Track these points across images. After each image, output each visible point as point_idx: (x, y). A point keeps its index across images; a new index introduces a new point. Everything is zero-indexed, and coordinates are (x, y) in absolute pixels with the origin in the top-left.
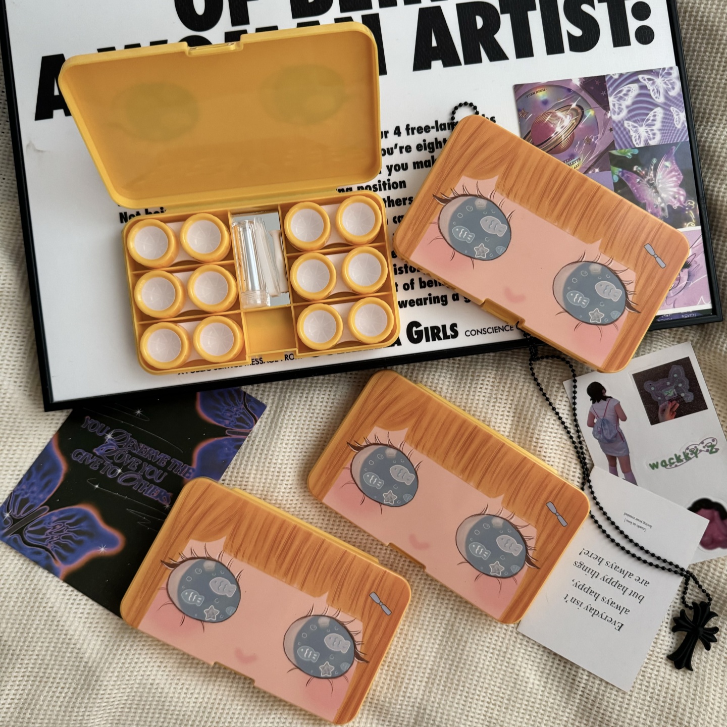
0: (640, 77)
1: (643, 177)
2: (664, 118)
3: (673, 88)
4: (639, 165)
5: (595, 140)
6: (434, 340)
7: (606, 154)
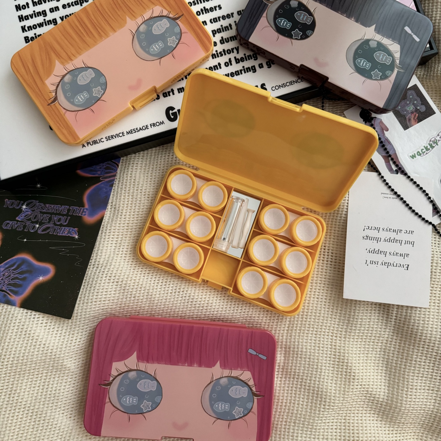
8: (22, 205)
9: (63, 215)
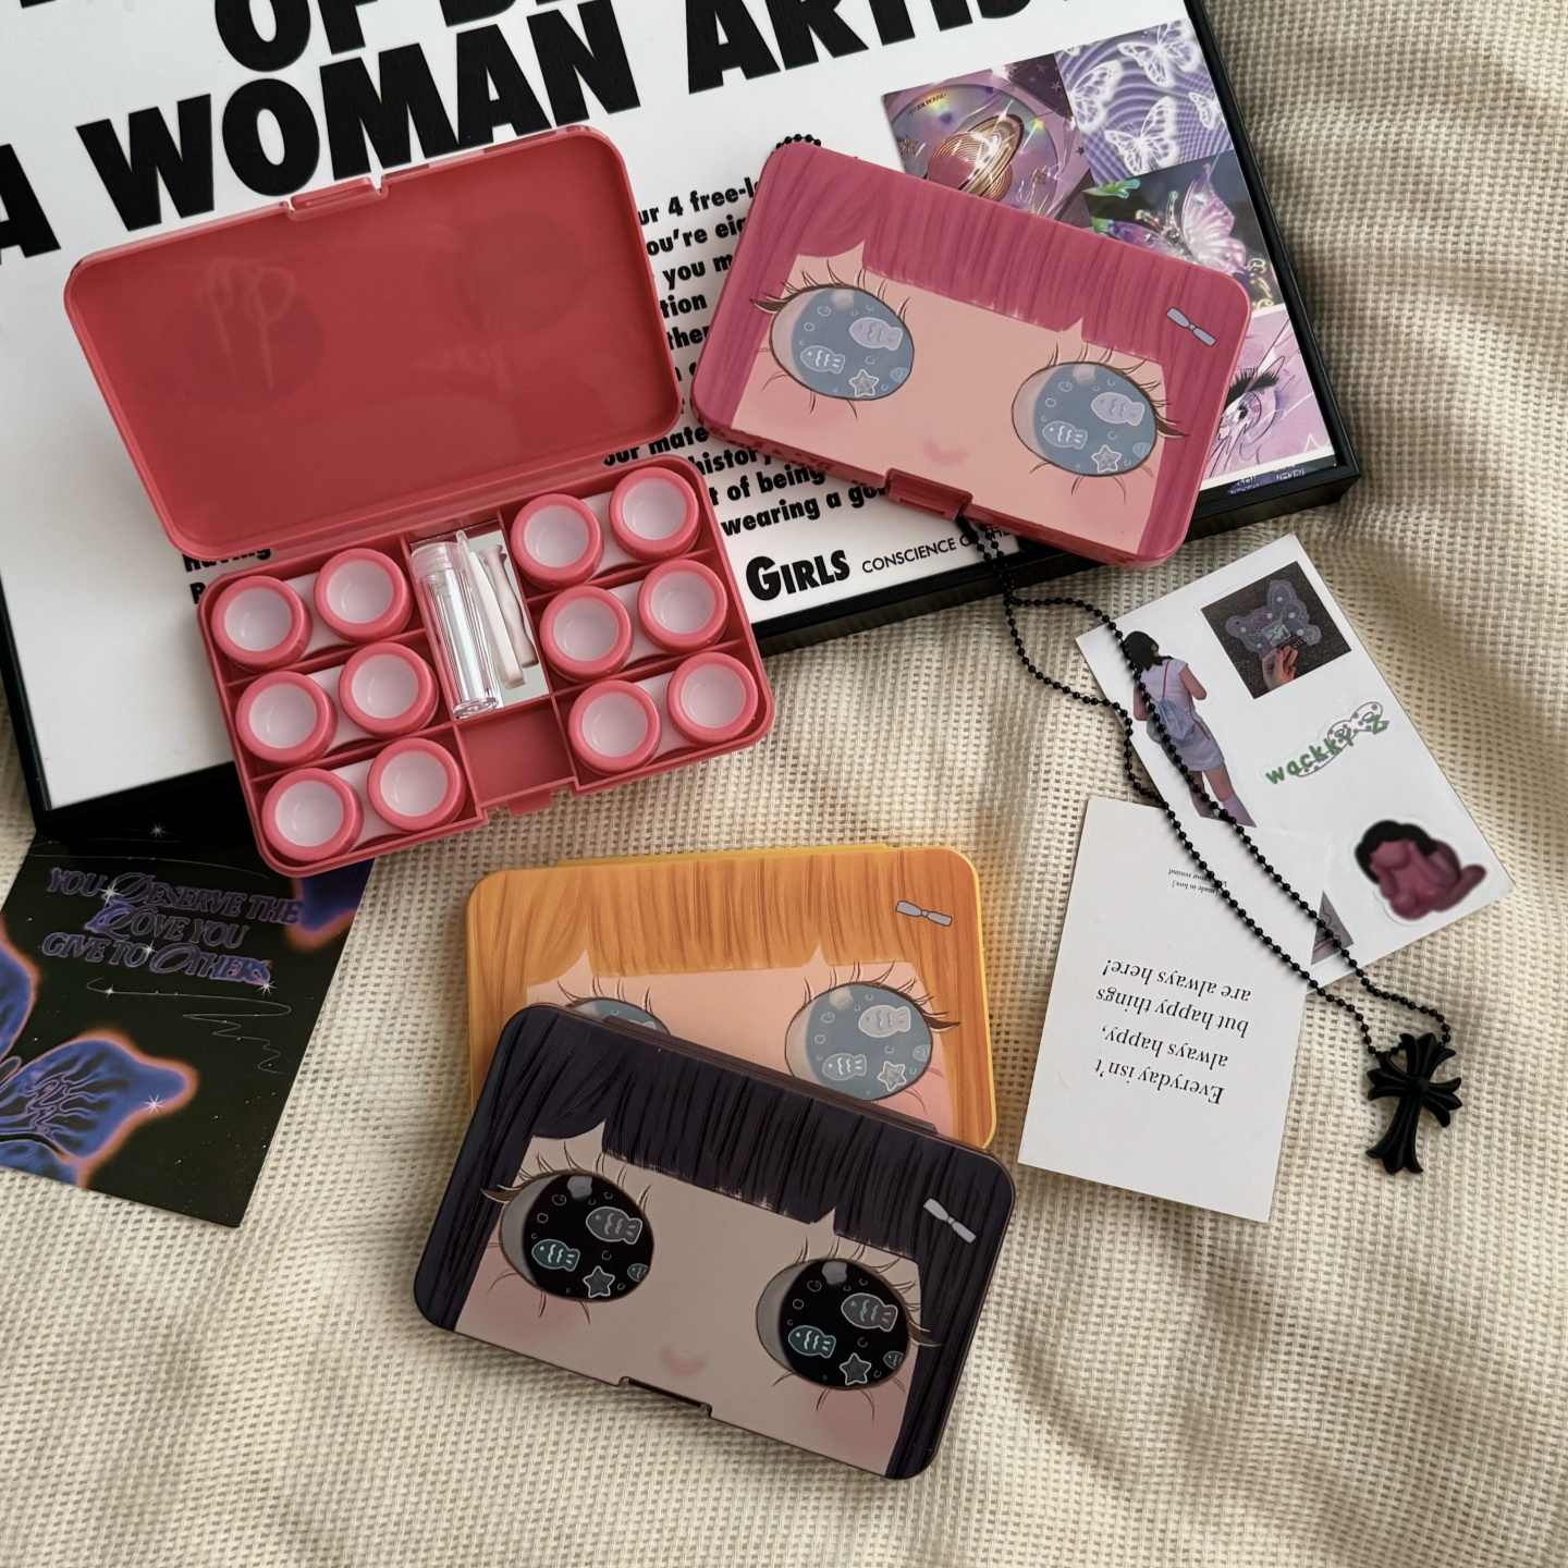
0: (1121, 46)
1: (1158, 229)
2: (1179, 115)
3: (1188, 58)
4: (1145, 206)
5: (1053, 173)
6: (803, 587)
7: (1080, 196)
8: (105, 886)
9: (228, 921)
